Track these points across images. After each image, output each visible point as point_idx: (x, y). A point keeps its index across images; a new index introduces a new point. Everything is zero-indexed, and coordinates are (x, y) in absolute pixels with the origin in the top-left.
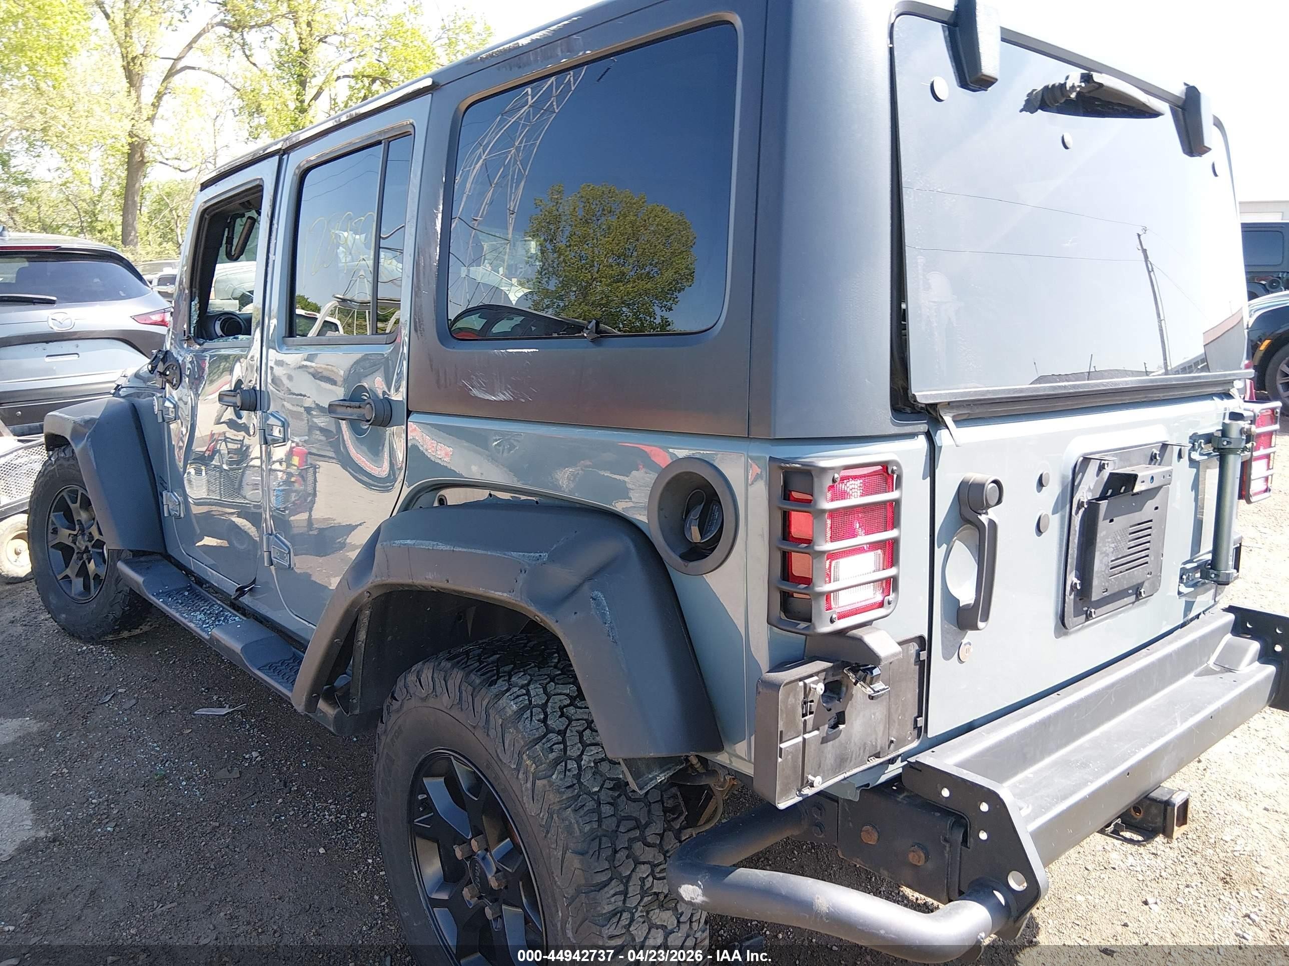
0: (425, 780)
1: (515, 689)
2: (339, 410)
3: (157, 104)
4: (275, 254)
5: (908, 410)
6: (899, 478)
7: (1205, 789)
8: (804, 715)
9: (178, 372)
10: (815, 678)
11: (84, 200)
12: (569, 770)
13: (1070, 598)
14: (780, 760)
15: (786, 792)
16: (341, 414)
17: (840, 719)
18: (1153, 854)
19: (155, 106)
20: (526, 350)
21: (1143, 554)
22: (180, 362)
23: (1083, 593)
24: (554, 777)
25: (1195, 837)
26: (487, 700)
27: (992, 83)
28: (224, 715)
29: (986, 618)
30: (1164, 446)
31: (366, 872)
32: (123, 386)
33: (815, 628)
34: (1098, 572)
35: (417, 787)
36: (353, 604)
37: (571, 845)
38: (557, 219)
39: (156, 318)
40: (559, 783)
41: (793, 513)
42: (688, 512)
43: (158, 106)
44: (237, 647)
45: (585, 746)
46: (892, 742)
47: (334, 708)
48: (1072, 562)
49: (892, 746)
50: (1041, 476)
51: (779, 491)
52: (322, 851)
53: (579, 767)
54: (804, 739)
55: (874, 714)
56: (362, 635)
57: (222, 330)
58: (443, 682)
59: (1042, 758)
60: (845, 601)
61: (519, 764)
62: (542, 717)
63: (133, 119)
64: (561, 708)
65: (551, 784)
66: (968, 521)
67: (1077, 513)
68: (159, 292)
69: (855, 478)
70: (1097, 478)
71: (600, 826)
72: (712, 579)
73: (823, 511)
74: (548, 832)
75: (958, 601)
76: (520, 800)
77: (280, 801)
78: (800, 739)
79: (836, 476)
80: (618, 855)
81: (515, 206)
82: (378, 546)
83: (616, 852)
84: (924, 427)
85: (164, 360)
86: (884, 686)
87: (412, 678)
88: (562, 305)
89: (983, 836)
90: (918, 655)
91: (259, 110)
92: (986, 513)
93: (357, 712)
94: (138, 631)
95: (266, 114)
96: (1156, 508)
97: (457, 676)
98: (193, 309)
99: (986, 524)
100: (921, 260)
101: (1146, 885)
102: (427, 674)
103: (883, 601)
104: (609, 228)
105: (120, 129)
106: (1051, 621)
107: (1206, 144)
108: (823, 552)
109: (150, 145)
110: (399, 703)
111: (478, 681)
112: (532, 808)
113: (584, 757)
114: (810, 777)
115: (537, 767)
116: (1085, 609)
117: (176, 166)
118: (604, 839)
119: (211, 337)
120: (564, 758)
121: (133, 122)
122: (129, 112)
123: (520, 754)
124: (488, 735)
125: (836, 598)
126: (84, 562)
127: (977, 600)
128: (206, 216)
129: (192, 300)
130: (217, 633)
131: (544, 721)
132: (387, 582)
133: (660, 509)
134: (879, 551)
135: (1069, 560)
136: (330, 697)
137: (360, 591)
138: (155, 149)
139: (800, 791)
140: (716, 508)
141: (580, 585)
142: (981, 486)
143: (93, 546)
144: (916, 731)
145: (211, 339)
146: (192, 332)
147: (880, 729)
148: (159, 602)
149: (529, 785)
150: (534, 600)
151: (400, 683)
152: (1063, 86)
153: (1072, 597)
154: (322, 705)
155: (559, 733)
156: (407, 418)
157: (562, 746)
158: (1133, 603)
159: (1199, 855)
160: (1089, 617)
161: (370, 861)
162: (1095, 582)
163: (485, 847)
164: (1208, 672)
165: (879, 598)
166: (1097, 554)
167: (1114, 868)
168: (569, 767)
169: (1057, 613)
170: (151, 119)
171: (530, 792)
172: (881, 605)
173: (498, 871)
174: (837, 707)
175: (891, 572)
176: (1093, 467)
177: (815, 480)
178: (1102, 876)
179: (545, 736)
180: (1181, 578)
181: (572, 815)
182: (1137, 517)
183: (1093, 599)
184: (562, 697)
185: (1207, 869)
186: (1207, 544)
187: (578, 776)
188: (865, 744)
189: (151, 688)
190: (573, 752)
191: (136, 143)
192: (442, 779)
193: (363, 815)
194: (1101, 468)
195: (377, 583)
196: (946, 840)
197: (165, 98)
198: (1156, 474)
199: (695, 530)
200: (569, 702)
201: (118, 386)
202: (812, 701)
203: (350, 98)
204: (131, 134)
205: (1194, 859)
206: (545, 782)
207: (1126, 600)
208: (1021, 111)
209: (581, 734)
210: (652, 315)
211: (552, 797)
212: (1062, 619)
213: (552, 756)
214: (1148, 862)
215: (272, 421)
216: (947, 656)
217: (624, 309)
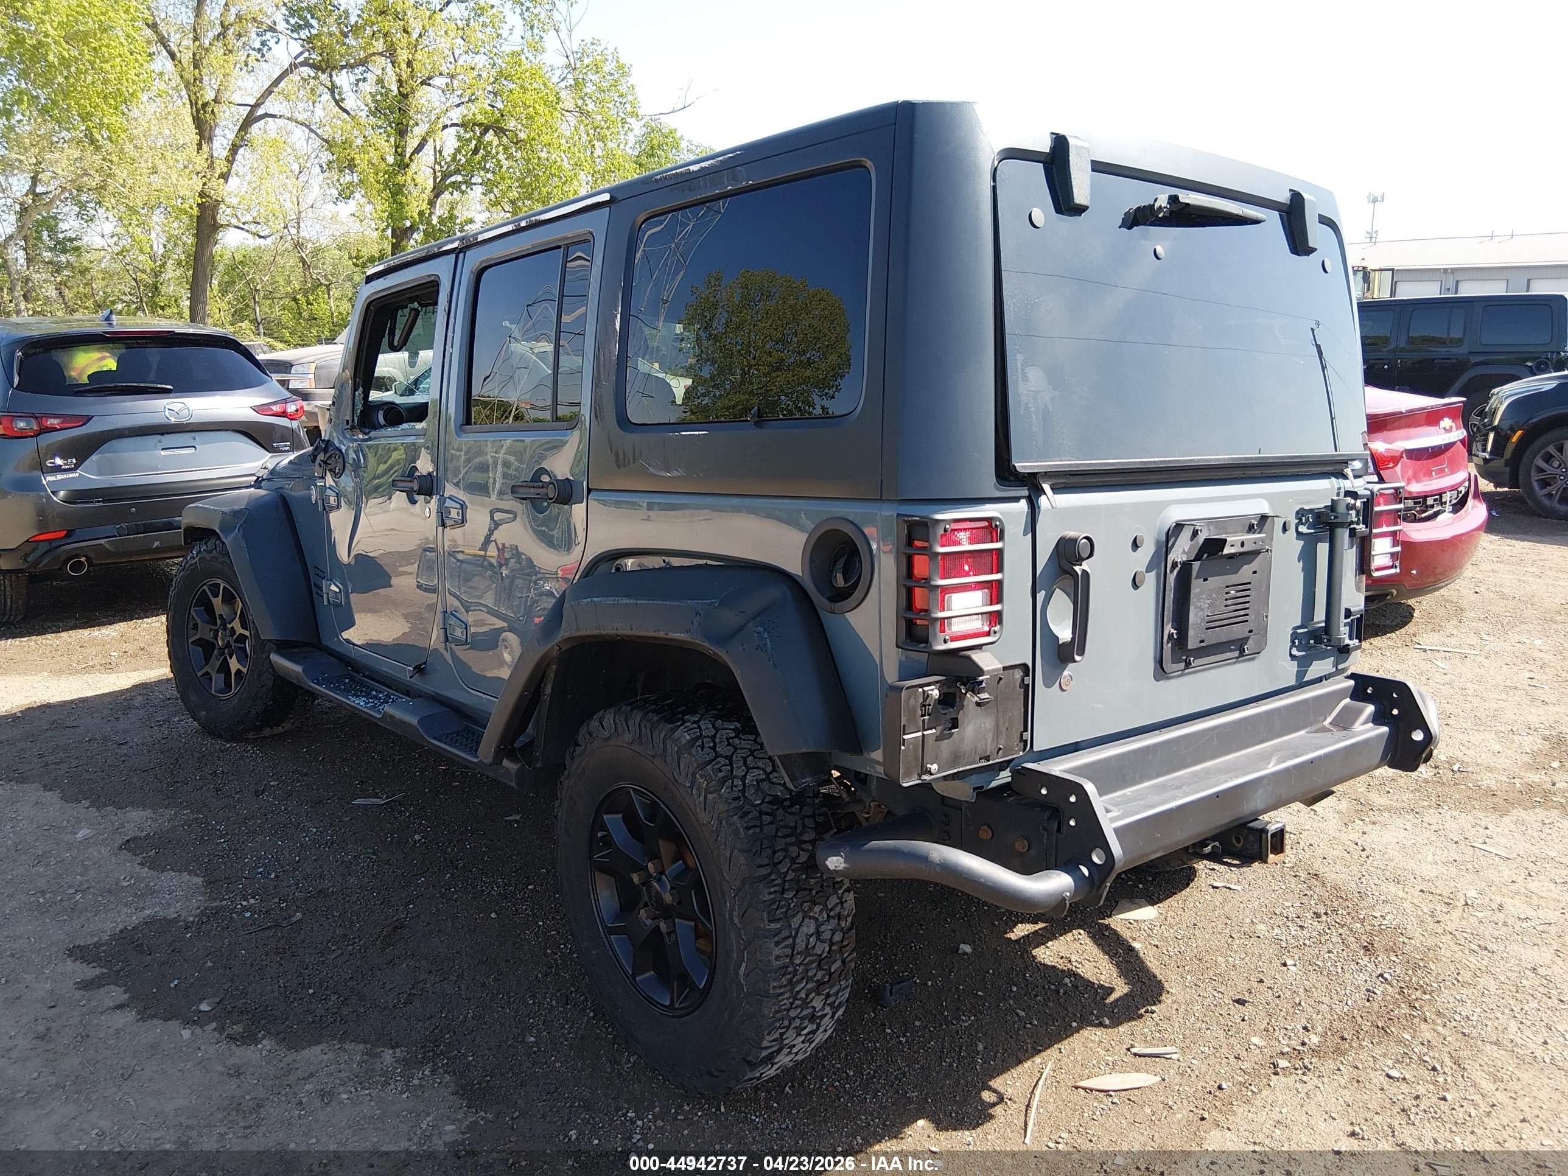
0: (605, 817)
1: (689, 724)
2: (522, 490)
3: (230, 158)
4: (452, 347)
5: (1012, 478)
6: (1002, 531)
7: (1364, 873)
8: (923, 716)
9: (341, 461)
10: (933, 687)
11: (144, 271)
12: (736, 786)
13: (1168, 647)
14: (903, 748)
15: (908, 775)
16: (522, 494)
17: (955, 724)
18: (1300, 926)
19: (231, 160)
20: (697, 433)
21: (1242, 613)
22: (343, 451)
23: (1180, 641)
24: (723, 790)
25: (1345, 913)
26: (664, 733)
27: (1084, 211)
28: (383, 805)
29: (1081, 652)
30: (1264, 518)
31: (538, 932)
32: (264, 477)
33: (931, 646)
34: (1193, 624)
35: (598, 824)
36: (543, 658)
37: (738, 845)
38: (715, 305)
39: (276, 408)
40: (727, 795)
41: (916, 557)
42: (835, 563)
43: (234, 160)
44: (414, 721)
45: (748, 769)
46: (1000, 749)
47: (516, 763)
48: (1168, 615)
49: (1001, 752)
50: (1136, 538)
51: (904, 539)
52: (493, 915)
53: (744, 785)
54: (923, 735)
55: (984, 723)
56: (548, 690)
57: (385, 419)
58: (624, 723)
59: (1141, 781)
60: (958, 627)
61: (693, 783)
62: (712, 745)
63: (204, 176)
64: (728, 739)
65: (720, 796)
66: (1066, 572)
67: (1172, 571)
68: (278, 381)
69: (965, 530)
70: (1190, 543)
71: (761, 830)
72: (850, 617)
73: (938, 554)
74: (717, 837)
75: (1057, 638)
76: (694, 811)
77: (449, 875)
78: (920, 734)
79: (948, 526)
80: (776, 855)
81: (669, 296)
82: (566, 605)
83: (775, 852)
84: (1025, 492)
85: (325, 450)
86: (988, 696)
87: (594, 724)
88: (718, 394)
89: (1072, 823)
90: (1023, 680)
91: (352, 166)
92: (1081, 565)
93: (539, 765)
94: (280, 729)
95: (359, 169)
96: (1255, 572)
97: (638, 715)
98: (357, 398)
99: (1080, 573)
100: (1020, 357)
101: (1289, 951)
102: (609, 718)
103: (989, 632)
104: (767, 313)
105: (189, 188)
106: (1150, 665)
107: (1311, 244)
108: (938, 586)
109: (224, 207)
110: (582, 748)
111: (655, 719)
112: (704, 817)
113: (748, 777)
114: (929, 766)
115: (708, 783)
116: (1184, 658)
117: (254, 230)
118: (765, 841)
119: (376, 427)
120: (731, 776)
121: (204, 180)
122: (199, 169)
123: (694, 775)
124: (665, 761)
125: (950, 624)
126: (226, 658)
127: (1073, 639)
128: (372, 307)
129: (355, 390)
130: (389, 709)
131: (714, 748)
132: (576, 635)
133: (812, 561)
134: (986, 591)
135: (1166, 613)
136: (511, 755)
137: (550, 645)
138: (228, 212)
139: (920, 776)
140: (857, 559)
141: (745, 625)
142: (1074, 541)
143: (235, 642)
144: (1022, 744)
145: (375, 429)
146: (356, 421)
147: (990, 737)
148: (321, 689)
149: (702, 799)
150: (708, 637)
151: (583, 730)
152: (1152, 206)
153: (1170, 645)
154: (506, 763)
155: (726, 757)
156: (588, 495)
157: (729, 768)
158: (1237, 658)
159: (1345, 928)
160: (1188, 665)
161: (541, 923)
162: (1191, 633)
163: (660, 869)
164: (1324, 730)
165: (987, 629)
166: (1192, 608)
167: (1259, 937)
168: (735, 784)
169: (1155, 658)
170: (225, 176)
171: (703, 805)
172: (988, 634)
173: (672, 888)
174: (951, 713)
175: (997, 607)
176: (1186, 534)
177: (930, 530)
178: (1245, 943)
179: (714, 759)
180: (1293, 642)
181: (738, 822)
182: (1233, 579)
183: (1190, 647)
184: (728, 731)
185: (1351, 939)
186: (1320, 615)
187: (743, 791)
188: (976, 747)
189: (304, 781)
190: (739, 772)
191: (207, 204)
192: (620, 816)
193: (530, 887)
194: (1195, 534)
195: (566, 637)
196: (1044, 829)
197: (241, 151)
198: (1247, 539)
199: (840, 576)
200: (734, 735)
201: (258, 478)
202: (929, 705)
203: (458, 150)
204: (202, 195)
205: (1341, 931)
206: (715, 795)
207: (1229, 655)
208: (1120, 227)
209: (745, 759)
210: (812, 405)
211: (722, 807)
212: (1160, 662)
213: (720, 775)
214: (1293, 932)
215: (449, 503)
216: (1048, 684)
217: (783, 398)
